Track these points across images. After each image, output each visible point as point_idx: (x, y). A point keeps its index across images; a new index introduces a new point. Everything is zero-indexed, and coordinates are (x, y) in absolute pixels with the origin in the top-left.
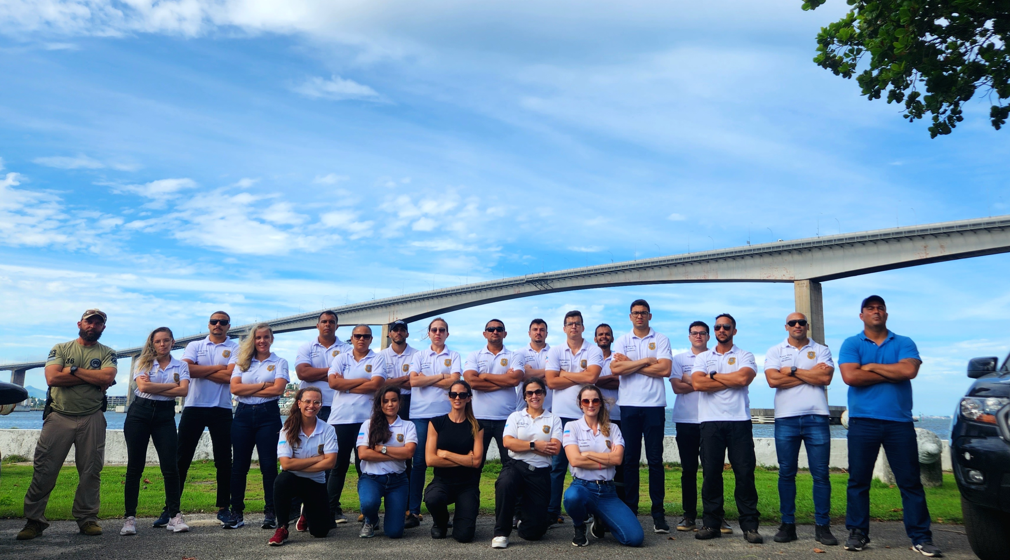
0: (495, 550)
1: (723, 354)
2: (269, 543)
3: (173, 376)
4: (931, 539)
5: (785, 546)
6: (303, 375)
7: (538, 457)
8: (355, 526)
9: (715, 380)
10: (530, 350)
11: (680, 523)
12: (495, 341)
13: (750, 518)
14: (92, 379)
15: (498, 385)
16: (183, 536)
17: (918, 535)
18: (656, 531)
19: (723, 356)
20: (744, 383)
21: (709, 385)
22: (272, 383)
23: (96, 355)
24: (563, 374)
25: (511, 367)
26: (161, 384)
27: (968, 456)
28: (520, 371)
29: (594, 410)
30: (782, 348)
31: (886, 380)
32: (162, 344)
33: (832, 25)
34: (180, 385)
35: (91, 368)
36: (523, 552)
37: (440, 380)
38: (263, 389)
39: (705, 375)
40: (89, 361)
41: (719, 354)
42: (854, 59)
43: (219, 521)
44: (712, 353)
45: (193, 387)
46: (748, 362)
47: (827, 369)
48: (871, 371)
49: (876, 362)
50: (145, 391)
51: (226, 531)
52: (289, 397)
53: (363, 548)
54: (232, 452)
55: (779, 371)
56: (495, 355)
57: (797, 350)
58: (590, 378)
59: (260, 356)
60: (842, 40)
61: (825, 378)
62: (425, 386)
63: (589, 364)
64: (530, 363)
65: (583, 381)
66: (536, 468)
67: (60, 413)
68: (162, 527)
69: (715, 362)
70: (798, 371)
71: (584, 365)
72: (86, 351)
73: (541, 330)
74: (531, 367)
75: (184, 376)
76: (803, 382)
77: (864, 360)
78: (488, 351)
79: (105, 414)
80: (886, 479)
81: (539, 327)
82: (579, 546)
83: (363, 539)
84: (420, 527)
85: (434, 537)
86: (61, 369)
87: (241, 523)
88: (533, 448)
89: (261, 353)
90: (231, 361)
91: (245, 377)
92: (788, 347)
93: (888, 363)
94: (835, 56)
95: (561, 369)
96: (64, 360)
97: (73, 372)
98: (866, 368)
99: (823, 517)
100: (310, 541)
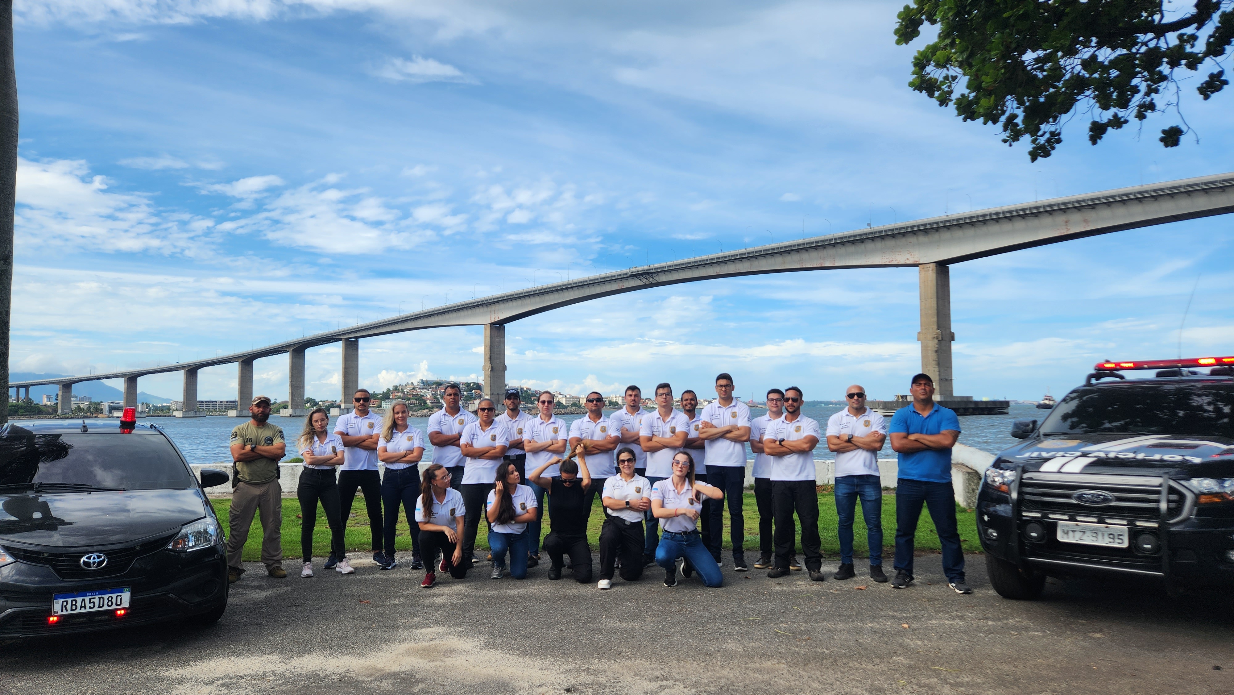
0: (601, 591)
1: (791, 422)
2: (422, 586)
3: (331, 448)
4: (964, 578)
5: (842, 583)
6: (435, 441)
7: (632, 513)
8: (486, 566)
9: (783, 446)
10: (626, 414)
11: (757, 561)
12: (595, 410)
13: (814, 560)
14: (268, 454)
15: (599, 449)
16: (352, 577)
17: (952, 576)
18: (736, 569)
19: (790, 425)
20: (807, 449)
21: (778, 450)
22: (412, 451)
23: (267, 433)
24: (654, 439)
25: (609, 433)
26: (323, 456)
27: (986, 518)
28: (617, 437)
29: (681, 471)
30: (842, 417)
31: (928, 448)
32: (320, 423)
33: (928, 47)
34: (338, 455)
35: (266, 444)
36: (623, 593)
37: (550, 446)
38: (405, 456)
39: (775, 441)
40: (264, 438)
41: (788, 422)
42: (949, 87)
43: (375, 562)
44: (781, 422)
45: (347, 454)
46: (812, 430)
47: (880, 436)
48: (916, 440)
49: (921, 432)
50: (312, 463)
51: (384, 572)
53: (496, 589)
54: (383, 510)
55: (838, 438)
56: (595, 422)
57: (855, 418)
58: (678, 443)
59: (399, 428)
60: (940, 63)
61: (877, 445)
62: (536, 451)
63: (677, 430)
64: (626, 426)
65: (672, 445)
66: (631, 522)
67: (246, 482)
68: (331, 568)
69: (783, 430)
70: (854, 438)
71: (673, 431)
72: (260, 431)
73: (635, 396)
74: (627, 430)
75: (340, 448)
76: (858, 448)
77: (911, 430)
78: (589, 420)
79: (279, 481)
80: (965, 503)
81: (634, 393)
82: (669, 586)
83: (495, 580)
84: (539, 567)
85: (551, 579)
86: (243, 447)
87: (394, 564)
88: (628, 506)
89: (400, 425)
90: (375, 432)
91: (390, 446)
92: (848, 415)
93: (932, 434)
94: (931, 78)
95: (653, 434)
96: (244, 440)
97: (253, 449)
98: (912, 437)
99: (876, 559)
100: (453, 583)
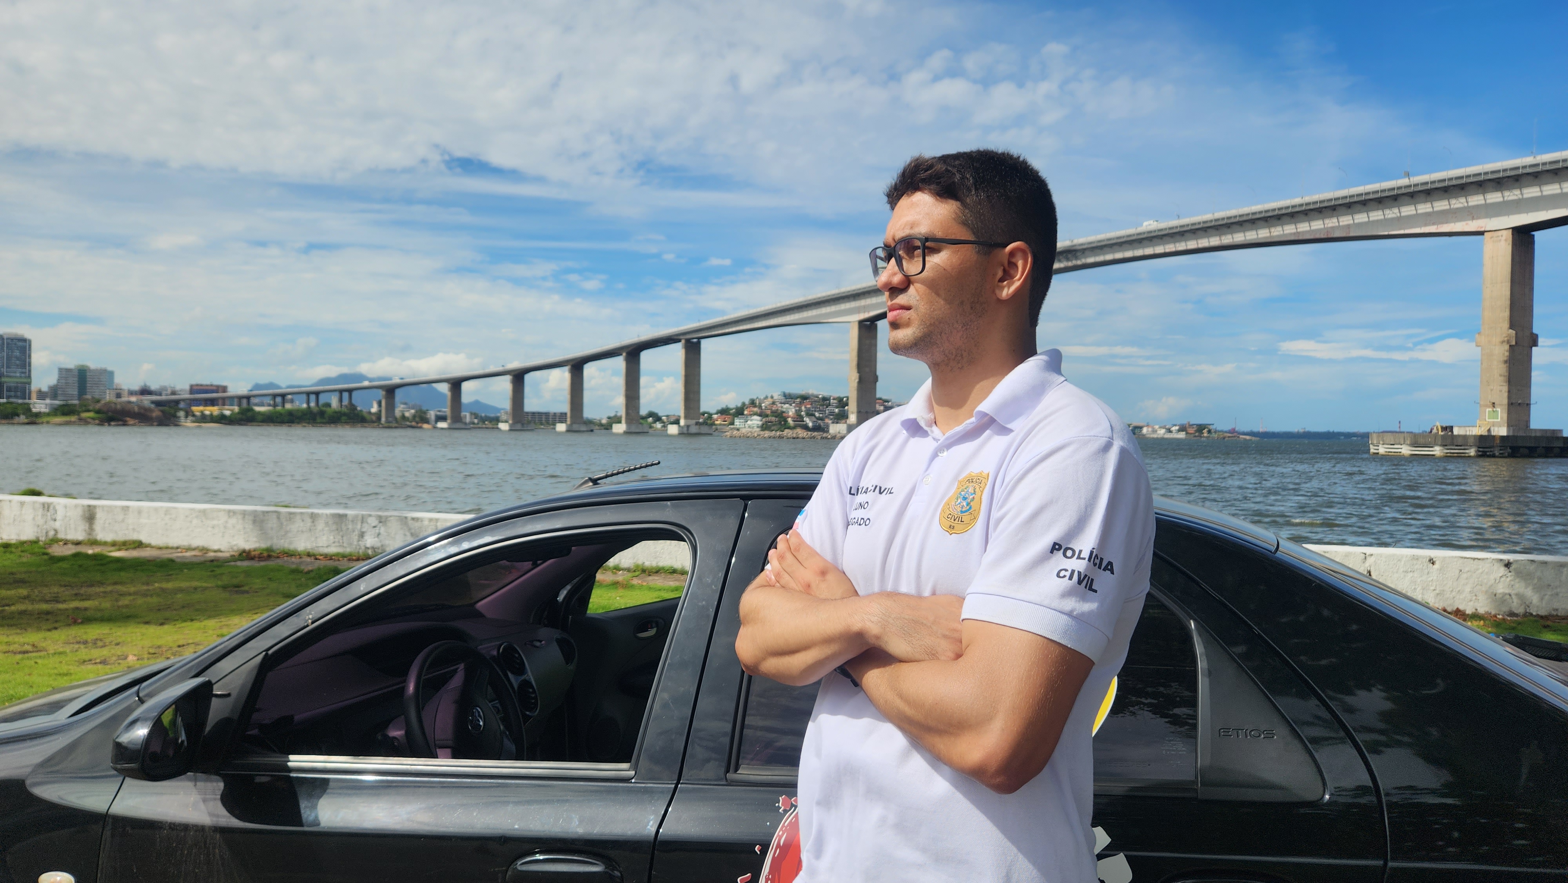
52: (751, 415)
